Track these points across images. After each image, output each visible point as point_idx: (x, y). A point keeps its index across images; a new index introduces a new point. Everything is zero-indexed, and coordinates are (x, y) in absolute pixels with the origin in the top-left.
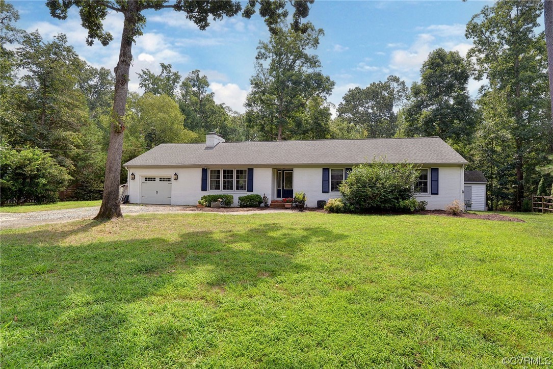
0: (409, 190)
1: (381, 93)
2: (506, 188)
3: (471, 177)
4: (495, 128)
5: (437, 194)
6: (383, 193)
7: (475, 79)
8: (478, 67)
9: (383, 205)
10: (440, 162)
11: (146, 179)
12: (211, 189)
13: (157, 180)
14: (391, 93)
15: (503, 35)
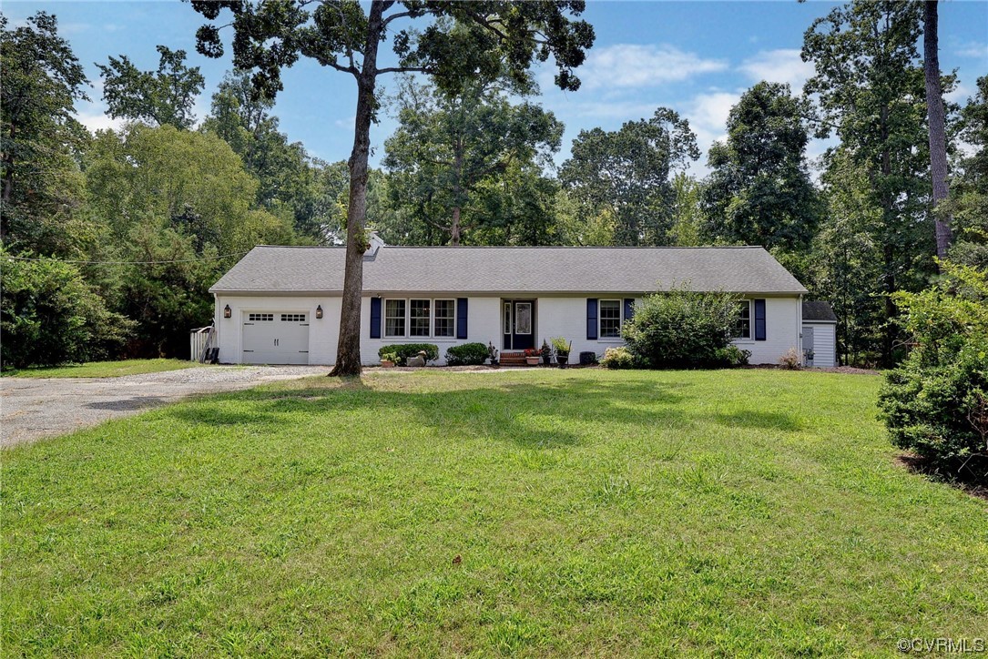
0: (722, 333)
1: (646, 144)
2: (868, 330)
3: (812, 313)
4: (848, 229)
5: (764, 339)
6: (692, 338)
7: (817, 136)
8: (821, 113)
9: (692, 355)
10: (767, 290)
11: (252, 317)
12: (387, 335)
13: (277, 318)
14: (664, 144)
15: (862, 64)
